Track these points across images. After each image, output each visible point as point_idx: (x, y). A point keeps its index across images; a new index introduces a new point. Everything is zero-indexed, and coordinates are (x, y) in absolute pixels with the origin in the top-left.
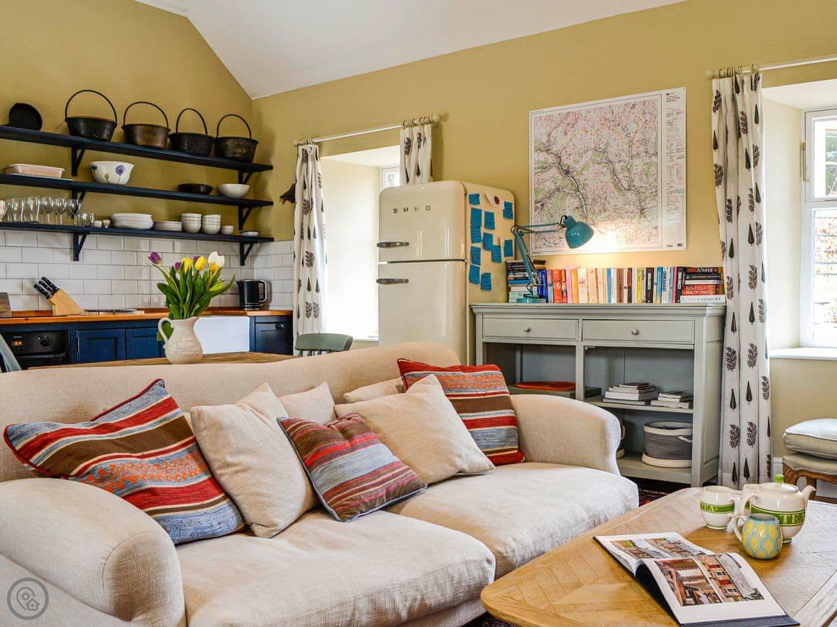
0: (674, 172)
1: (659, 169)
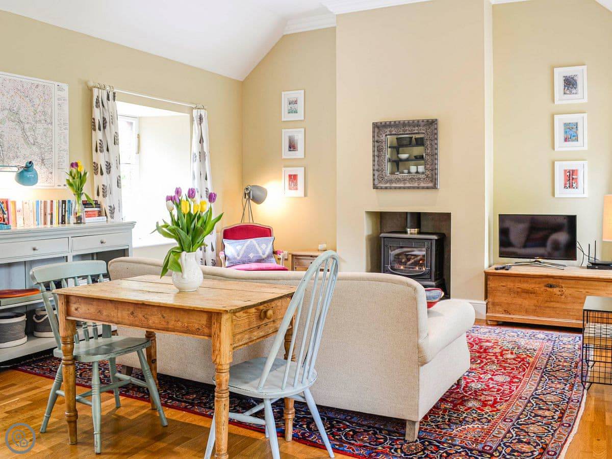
0: (62, 138)
1: (53, 134)
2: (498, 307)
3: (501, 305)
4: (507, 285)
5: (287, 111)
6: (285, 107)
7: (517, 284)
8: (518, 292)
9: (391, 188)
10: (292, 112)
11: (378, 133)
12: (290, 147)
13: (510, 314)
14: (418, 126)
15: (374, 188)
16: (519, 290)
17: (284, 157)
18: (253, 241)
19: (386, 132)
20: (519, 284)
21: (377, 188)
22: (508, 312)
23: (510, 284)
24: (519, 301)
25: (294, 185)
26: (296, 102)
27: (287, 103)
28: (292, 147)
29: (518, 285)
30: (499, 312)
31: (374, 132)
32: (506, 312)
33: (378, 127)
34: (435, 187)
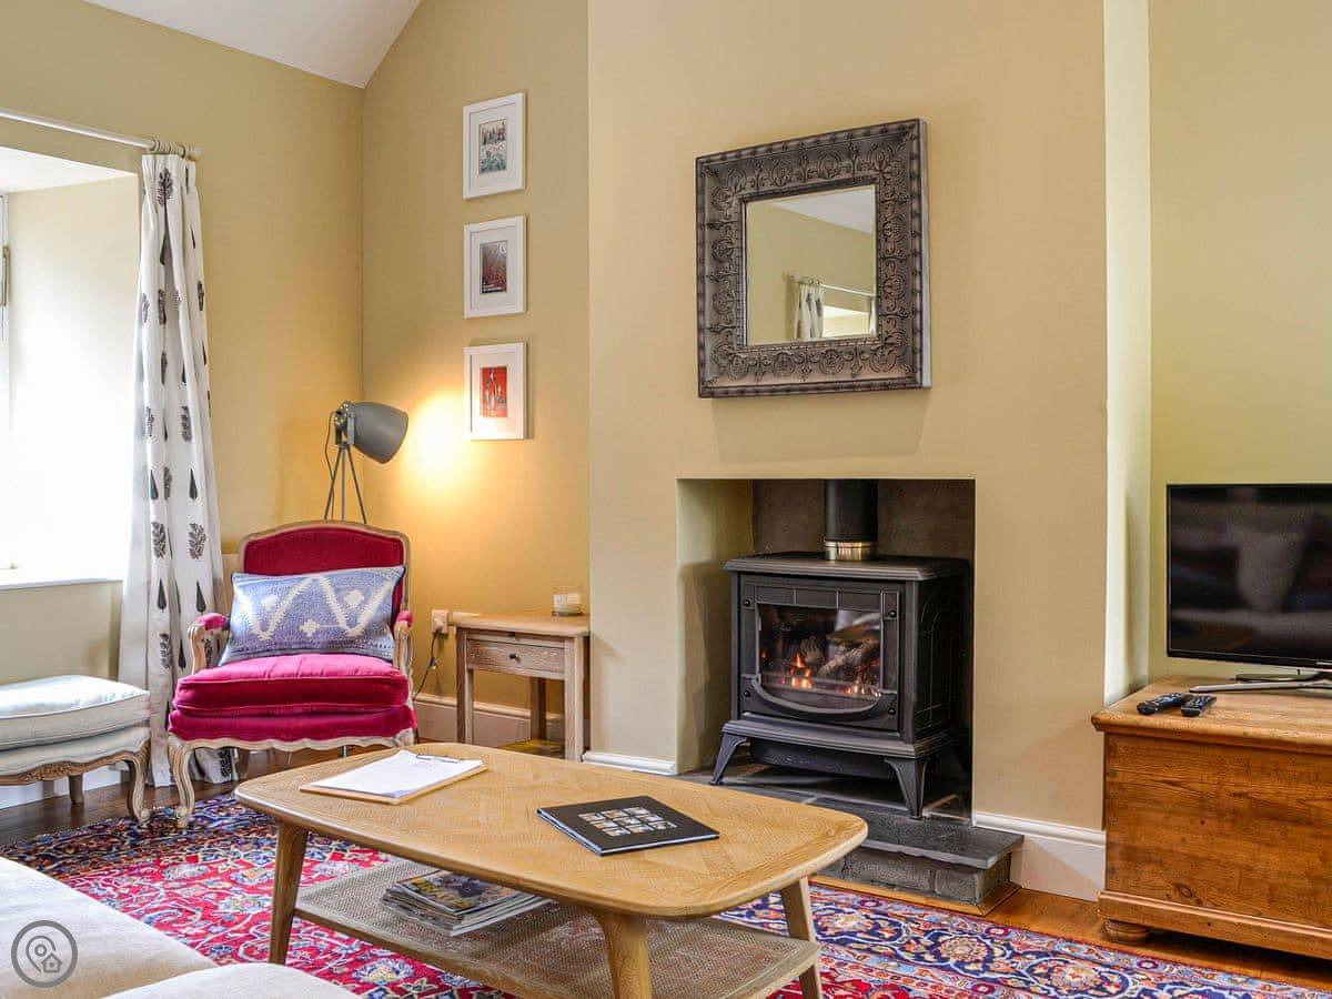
2: (1148, 868)
3: (1160, 863)
4: (1189, 780)
5: (476, 166)
6: (472, 152)
7: (1233, 779)
8: (1235, 812)
9: (757, 392)
10: (491, 169)
11: (714, 195)
12: (485, 280)
13: (1199, 903)
14: (852, 152)
15: (700, 396)
16: (1242, 804)
17: (468, 313)
18: (321, 582)
19: (742, 188)
20: (1240, 780)
21: (712, 395)
22: (1191, 895)
23: (1201, 778)
24: (1240, 851)
25: (497, 402)
26: (500, 135)
27: (476, 139)
28: (493, 278)
29: (1235, 782)
30: (1152, 891)
31: (700, 191)
32: (1185, 892)
33: (715, 174)
34: (911, 383)
